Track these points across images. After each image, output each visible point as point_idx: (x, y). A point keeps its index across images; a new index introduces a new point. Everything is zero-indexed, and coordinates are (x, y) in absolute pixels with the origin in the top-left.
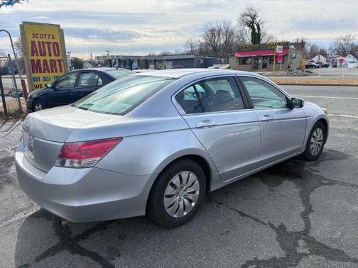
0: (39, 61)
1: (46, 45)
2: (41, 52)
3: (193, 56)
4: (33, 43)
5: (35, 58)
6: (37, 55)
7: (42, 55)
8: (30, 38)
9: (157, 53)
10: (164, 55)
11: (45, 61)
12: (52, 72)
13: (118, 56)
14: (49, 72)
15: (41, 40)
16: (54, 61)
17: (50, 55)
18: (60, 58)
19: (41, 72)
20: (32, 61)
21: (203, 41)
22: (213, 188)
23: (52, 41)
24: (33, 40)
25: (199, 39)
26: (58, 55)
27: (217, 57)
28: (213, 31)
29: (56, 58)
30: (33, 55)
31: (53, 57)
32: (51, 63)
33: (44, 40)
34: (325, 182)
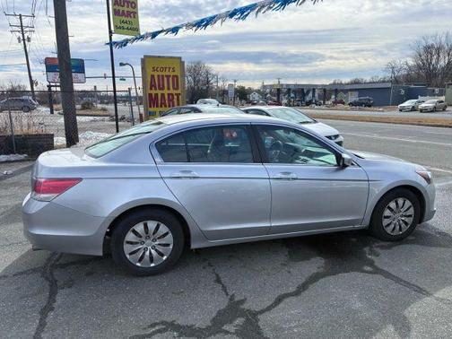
0: (156, 95)
1: (165, 79)
2: (159, 86)
3: (389, 85)
4: (153, 76)
5: (153, 92)
6: (156, 89)
7: (160, 89)
8: (150, 72)
9: (346, 80)
10: (356, 82)
11: (163, 95)
12: (169, 106)
13: (287, 85)
14: (165, 106)
15: (160, 73)
16: (172, 95)
17: (169, 89)
18: (178, 92)
19: (157, 106)
20: (150, 95)
21: (411, 62)
22: (194, 246)
23: (172, 74)
24: (153, 73)
25: (406, 60)
26: (177, 89)
27: (429, 85)
28: (428, 49)
29: (174, 92)
30: (151, 89)
31: (172, 91)
32: (169, 97)
33: (164, 73)
34: (368, 268)
